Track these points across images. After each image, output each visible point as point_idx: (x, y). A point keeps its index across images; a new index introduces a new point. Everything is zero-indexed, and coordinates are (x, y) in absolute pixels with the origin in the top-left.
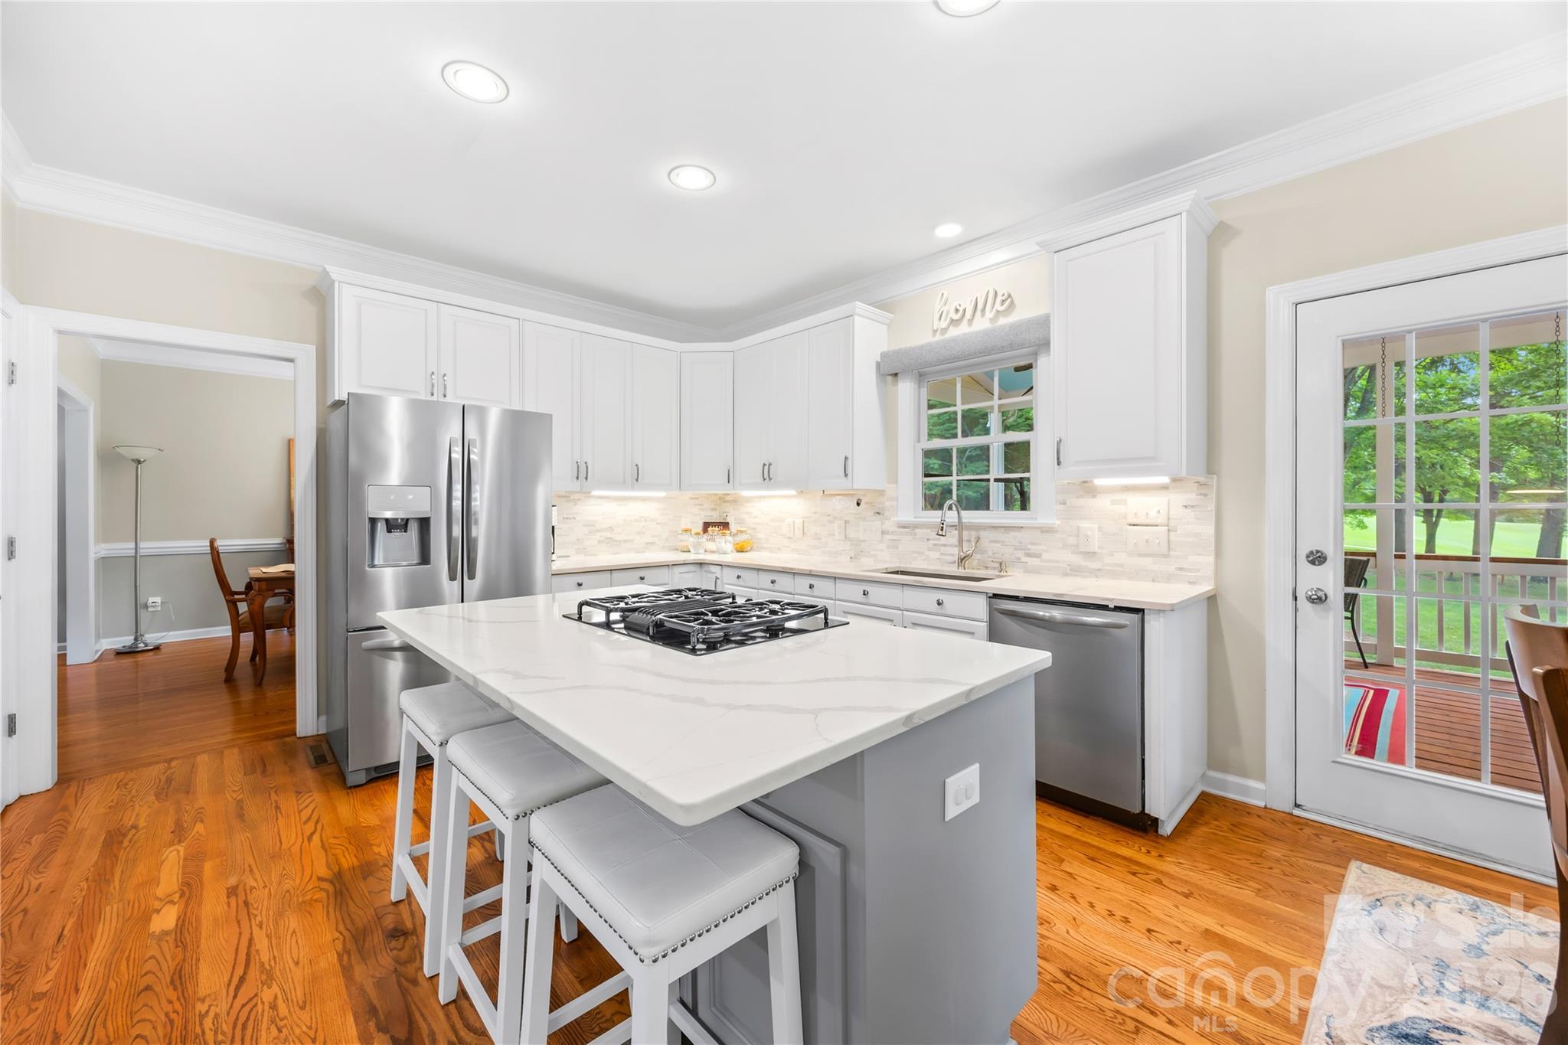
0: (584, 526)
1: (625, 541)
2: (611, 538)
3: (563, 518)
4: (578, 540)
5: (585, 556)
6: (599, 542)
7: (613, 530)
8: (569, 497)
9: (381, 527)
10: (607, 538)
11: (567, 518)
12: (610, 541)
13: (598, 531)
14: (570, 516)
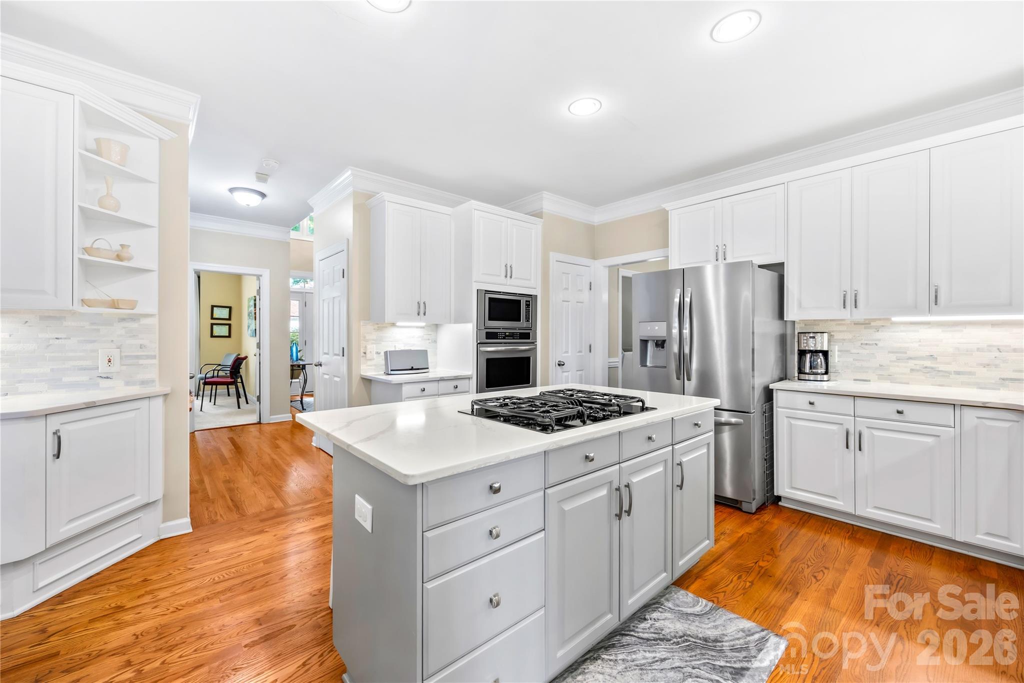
0: (889, 352)
1: (958, 373)
2: (932, 368)
3: (862, 344)
4: (881, 366)
5: (891, 382)
6: (912, 370)
7: (937, 358)
8: (870, 324)
9: (650, 347)
10: (926, 367)
11: (867, 344)
12: (929, 371)
13: (911, 358)
14: (871, 342)
